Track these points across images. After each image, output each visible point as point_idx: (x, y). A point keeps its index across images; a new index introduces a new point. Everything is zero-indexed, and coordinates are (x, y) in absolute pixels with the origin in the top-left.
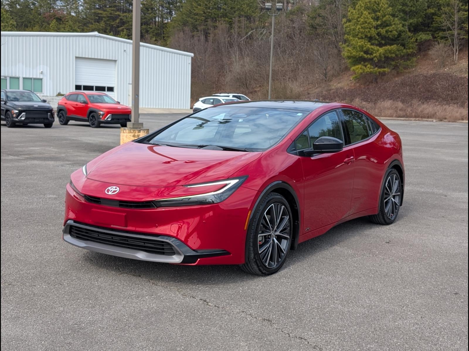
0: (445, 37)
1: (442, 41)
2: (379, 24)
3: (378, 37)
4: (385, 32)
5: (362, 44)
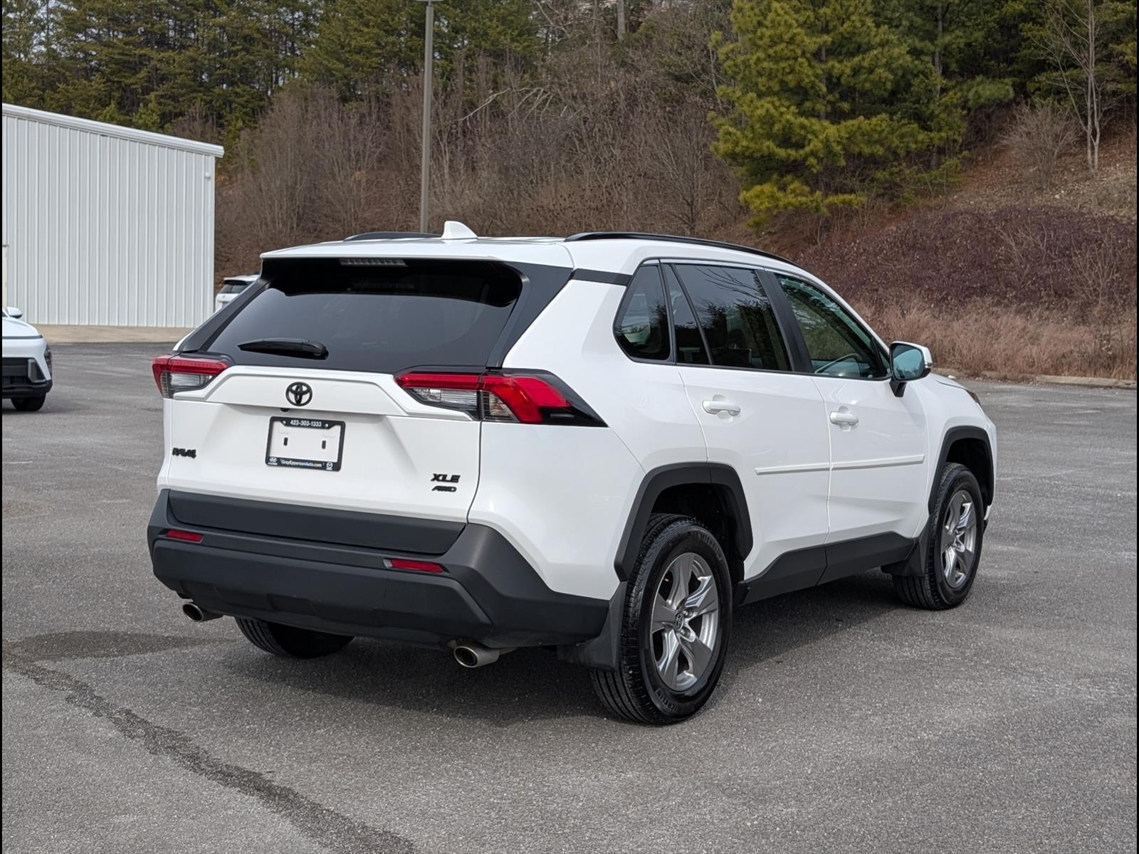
0: (1057, 91)
1: (1045, 103)
2: (826, 43)
5: (767, 110)
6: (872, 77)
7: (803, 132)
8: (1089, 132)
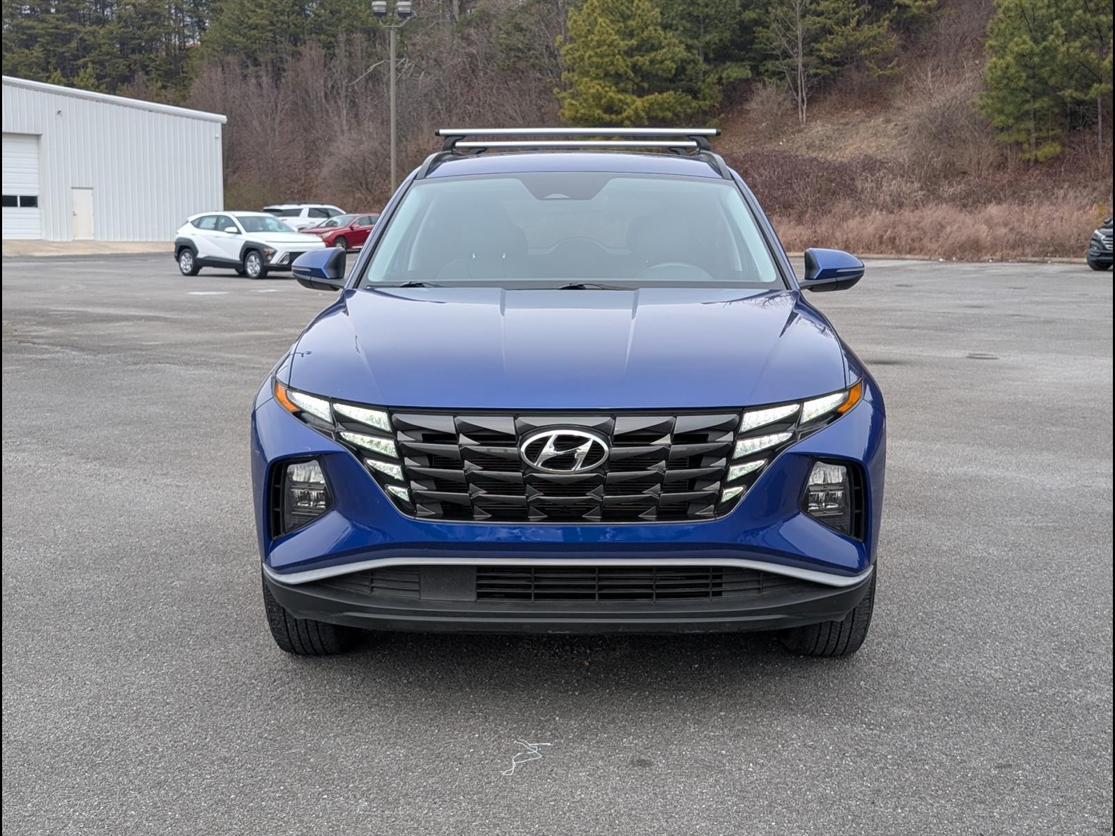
0: (780, 73)
1: (772, 81)
2: (633, 45)
3: (633, 75)
4: (647, 63)
5: (598, 90)
6: (662, 66)
7: (621, 104)
8: (800, 101)
